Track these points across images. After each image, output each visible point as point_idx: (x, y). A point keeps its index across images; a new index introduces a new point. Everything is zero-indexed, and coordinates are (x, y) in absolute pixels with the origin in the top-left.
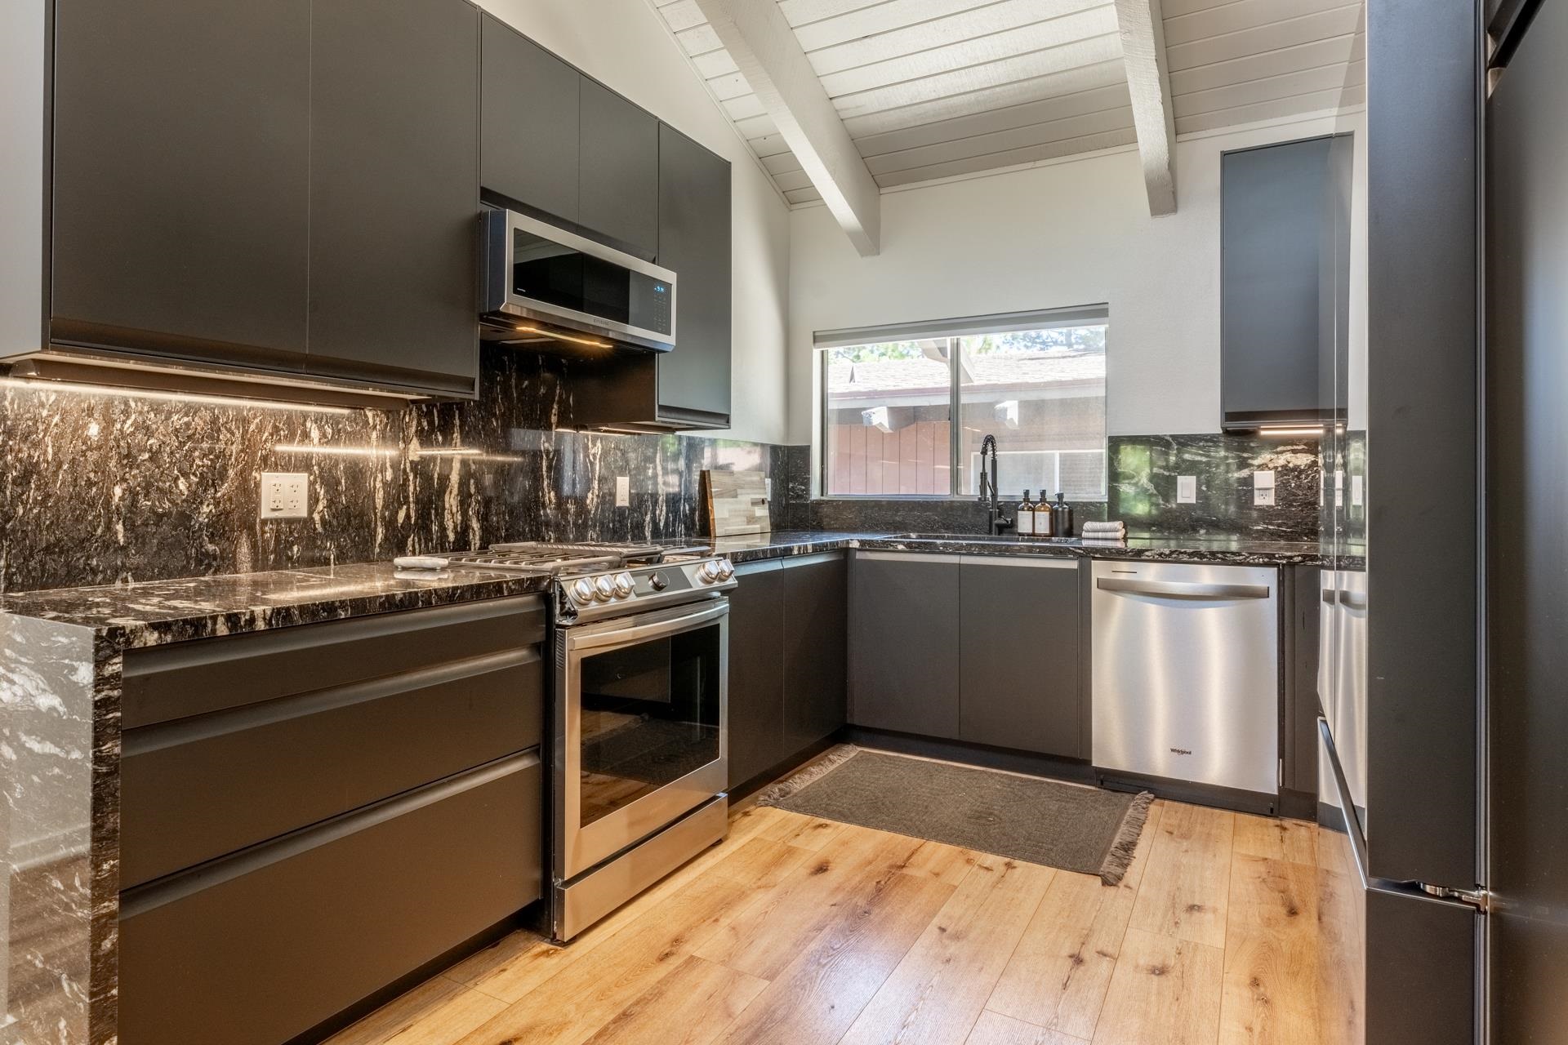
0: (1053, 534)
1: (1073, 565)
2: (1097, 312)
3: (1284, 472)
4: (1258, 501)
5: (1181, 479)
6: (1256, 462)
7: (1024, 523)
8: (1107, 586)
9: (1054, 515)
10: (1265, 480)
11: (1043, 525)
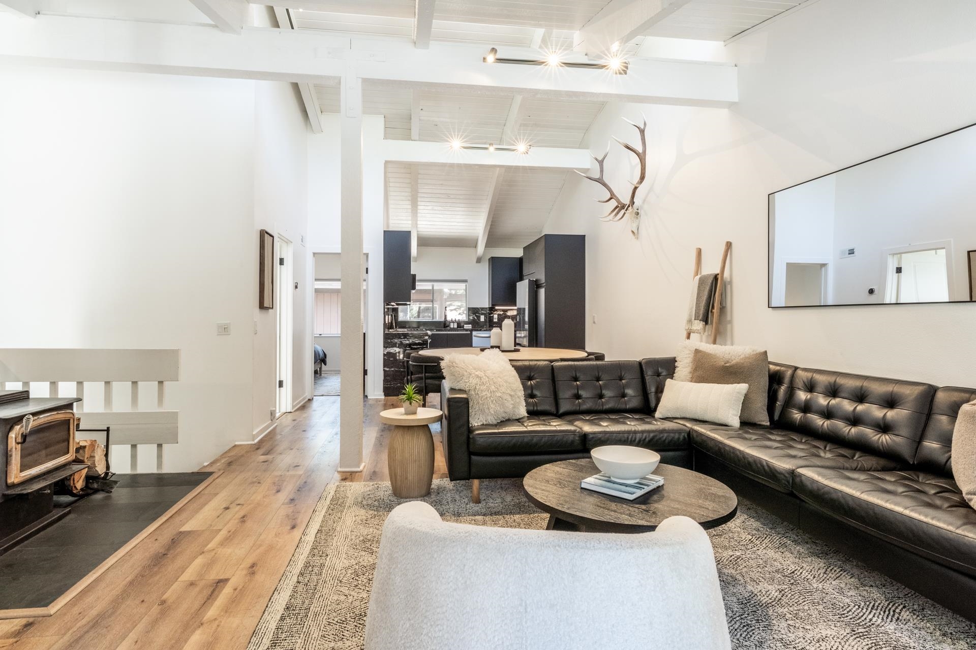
0: (458, 327)
1: (469, 332)
2: (465, 281)
3: (499, 315)
4: (494, 320)
5: (481, 316)
6: (495, 313)
7: (452, 326)
8: (475, 336)
9: (458, 323)
10: (496, 316)
11: (456, 326)
